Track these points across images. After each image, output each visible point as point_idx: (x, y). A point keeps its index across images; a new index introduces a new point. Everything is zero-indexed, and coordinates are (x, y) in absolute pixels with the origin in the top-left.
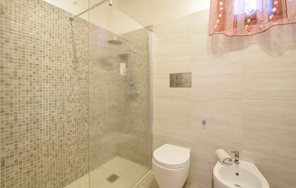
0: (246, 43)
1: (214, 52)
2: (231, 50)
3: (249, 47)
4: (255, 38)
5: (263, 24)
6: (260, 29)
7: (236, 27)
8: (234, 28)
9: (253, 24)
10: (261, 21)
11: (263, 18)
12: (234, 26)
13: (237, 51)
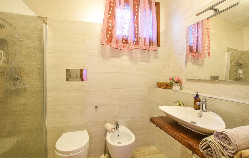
0: (121, 54)
1: (103, 56)
2: (113, 57)
3: (123, 56)
4: (126, 53)
5: (131, 46)
6: (129, 48)
7: (118, 43)
8: (116, 43)
9: (126, 44)
10: (130, 44)
11: (131, 42)
12: (117, 42)
13: (117, 58)
